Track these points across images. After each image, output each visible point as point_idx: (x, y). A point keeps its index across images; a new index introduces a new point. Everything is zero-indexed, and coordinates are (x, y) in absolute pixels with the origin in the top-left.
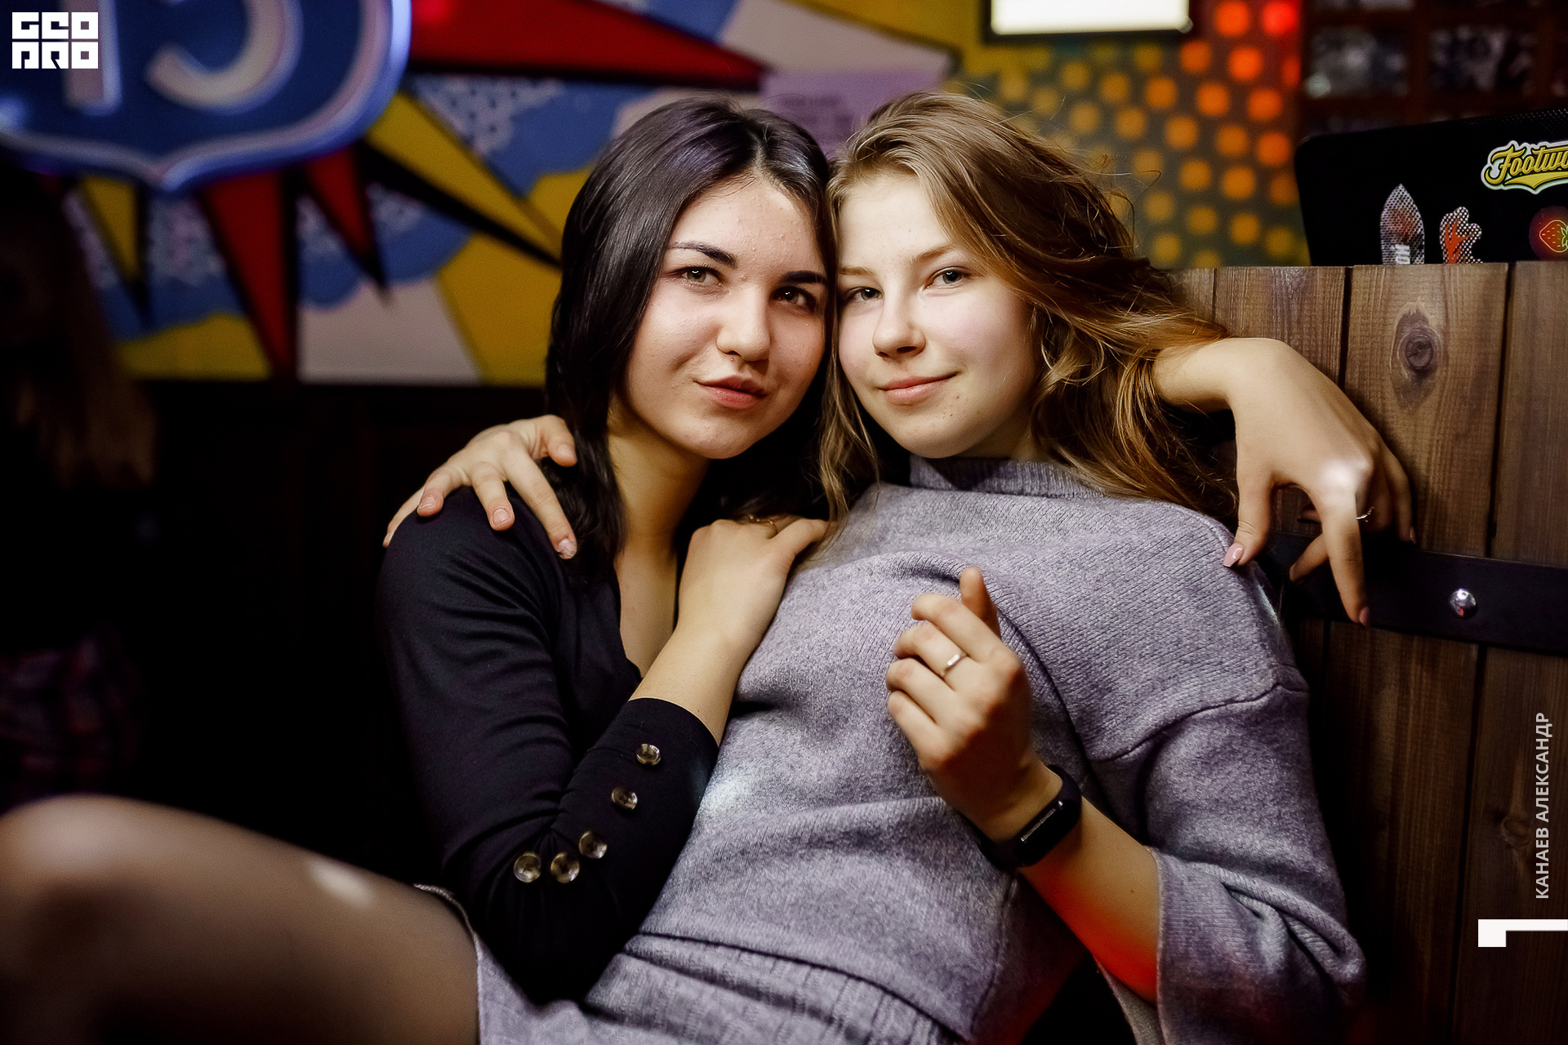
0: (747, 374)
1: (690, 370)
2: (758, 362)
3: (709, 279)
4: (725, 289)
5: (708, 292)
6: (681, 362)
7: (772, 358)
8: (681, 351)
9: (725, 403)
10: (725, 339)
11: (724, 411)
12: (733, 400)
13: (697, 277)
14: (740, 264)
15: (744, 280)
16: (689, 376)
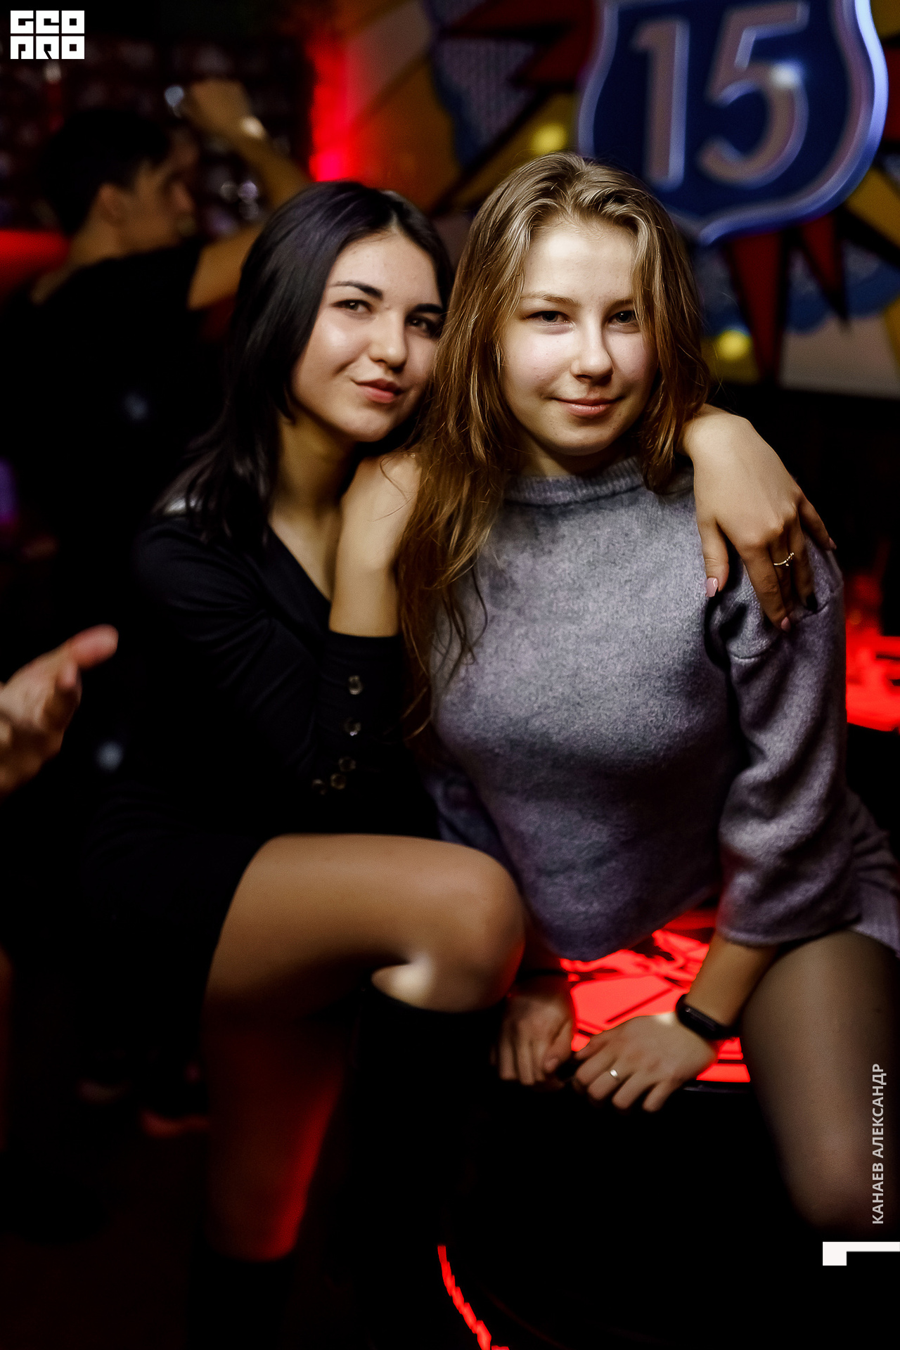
0: (390, 378)
1: (350, 372)
2: (397, 368)
3: (361, 309)
4: (373, 316)
5: (360, 317)
6: (342, 368)
7: (407, 366)
8: (342, 359)
9: (375, 399)
10: (376, 352)
11: (375, 405)
12: (381, 397)
13: (352, 308)
14: (386, 297)
15: (388, 309)
16: (348, 376)
